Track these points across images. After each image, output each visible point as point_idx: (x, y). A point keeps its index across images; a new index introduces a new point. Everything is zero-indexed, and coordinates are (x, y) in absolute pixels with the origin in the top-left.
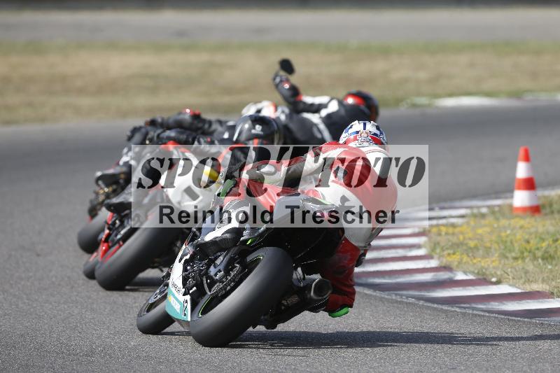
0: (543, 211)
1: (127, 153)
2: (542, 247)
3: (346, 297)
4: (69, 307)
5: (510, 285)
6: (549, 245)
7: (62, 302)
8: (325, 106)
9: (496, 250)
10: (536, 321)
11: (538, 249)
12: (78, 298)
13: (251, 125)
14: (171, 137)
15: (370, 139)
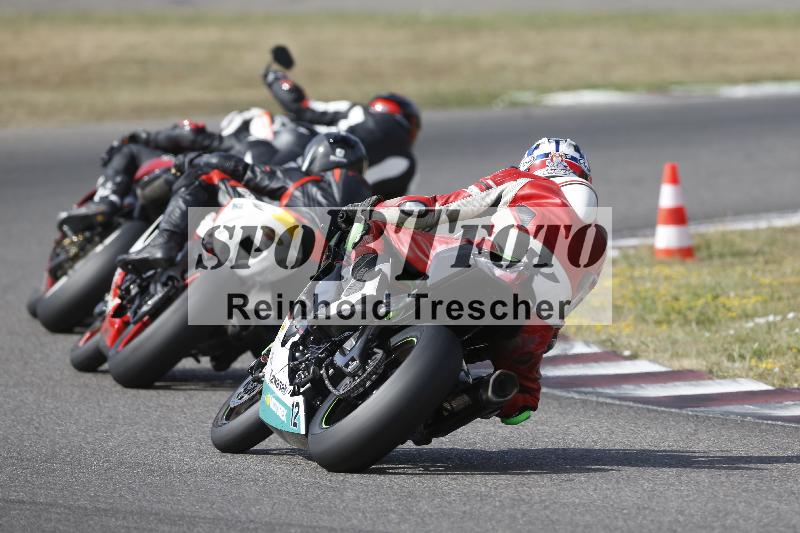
0: (698, 255)
1: (104, 185)
2: (696, 306)
3: (528, 396)
4: (20, 391)
5: (650, 361)
6: (707, 303)
7: (11, 383)
8: (344, 115)
9: (629, 309)
10: (689, 412)
11: (691, 309)
12: (33, 379)
13: (329, 149)
14: (212, 164)
15: (565, 164)
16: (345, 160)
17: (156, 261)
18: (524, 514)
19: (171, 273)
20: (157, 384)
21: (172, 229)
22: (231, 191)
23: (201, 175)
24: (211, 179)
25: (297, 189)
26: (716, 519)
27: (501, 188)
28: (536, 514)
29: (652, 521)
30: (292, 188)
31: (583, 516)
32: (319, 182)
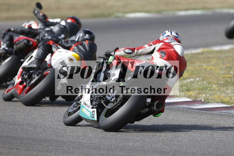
1: (3, 44)
13: (84, 35)
14: (49, 39)
15: (174, 39)
16: (89, 38)
17: (34, 68)
18: (119, 137)
19: (40, 71)
20: (36, 105)
21: (39, 58)
22: (56, 47)
23: (47, 42)
24: (49, 43)
25: (75, 46)
26: (175, 139)
27: (155, 45)
28: (123, 137)
29: (157, 139)
30: (74, 46)
31: (137, 137)
32: (81, 44)
